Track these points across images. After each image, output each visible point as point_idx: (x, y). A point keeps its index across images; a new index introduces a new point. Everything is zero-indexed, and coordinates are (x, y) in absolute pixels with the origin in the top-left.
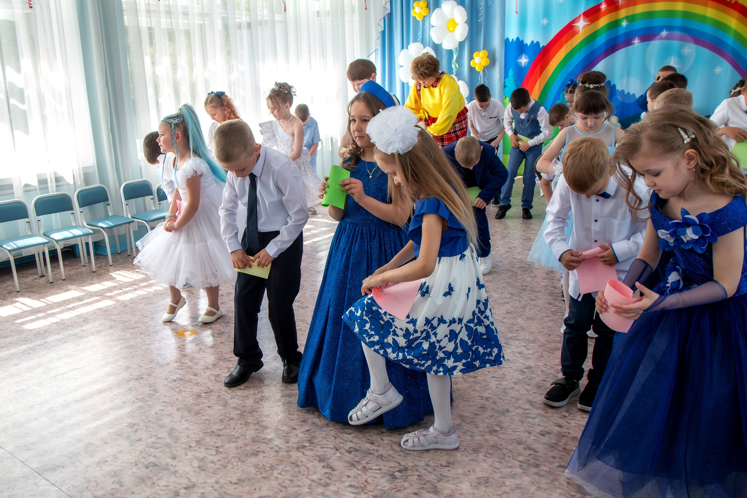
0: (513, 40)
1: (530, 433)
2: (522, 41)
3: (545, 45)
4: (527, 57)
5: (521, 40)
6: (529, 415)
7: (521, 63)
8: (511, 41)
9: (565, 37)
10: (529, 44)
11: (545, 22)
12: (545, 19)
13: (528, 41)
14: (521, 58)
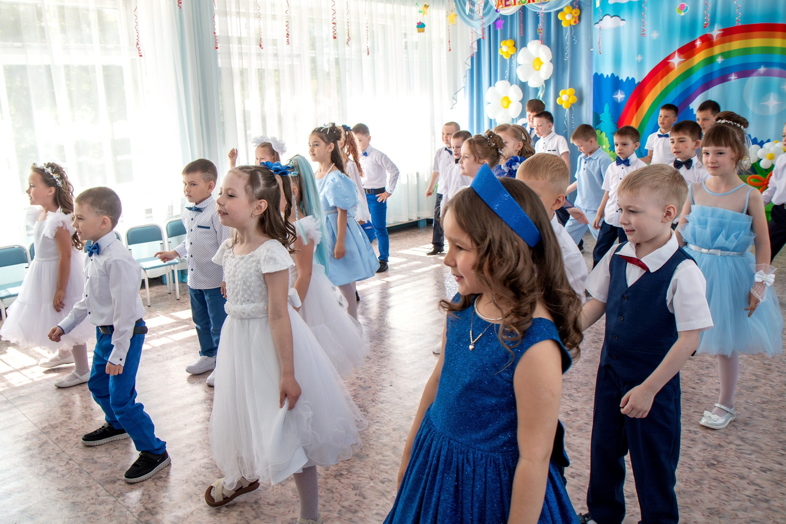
0: (607, 76)
1: (750, 469)
2: (618, 77)
3: (640, 81)
4: (623, 93)
5: (616, 76)
6: (743, 451)
7: (617, 99)
8: (605, 76)
9: (660, 73)
10: (624, 80)
11: (639, 58)
12: (639, 56)
13: (623, 77)
14: (617, 94)
